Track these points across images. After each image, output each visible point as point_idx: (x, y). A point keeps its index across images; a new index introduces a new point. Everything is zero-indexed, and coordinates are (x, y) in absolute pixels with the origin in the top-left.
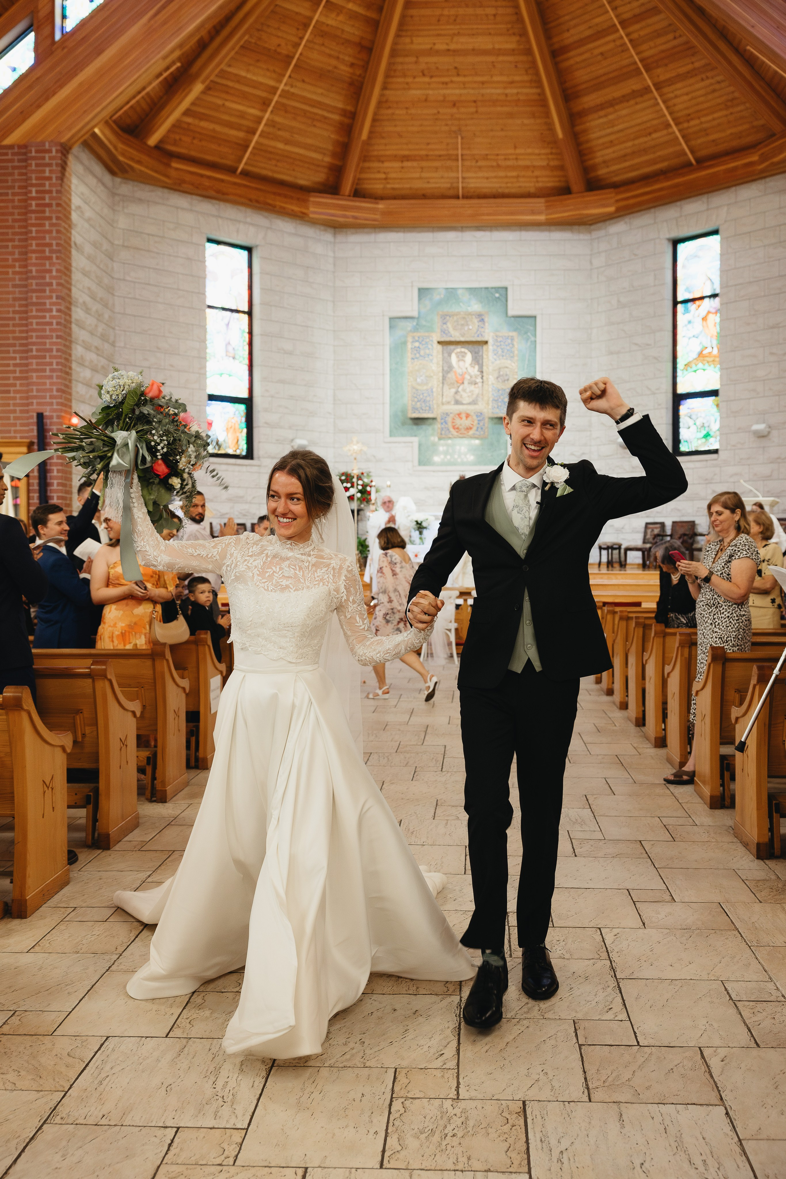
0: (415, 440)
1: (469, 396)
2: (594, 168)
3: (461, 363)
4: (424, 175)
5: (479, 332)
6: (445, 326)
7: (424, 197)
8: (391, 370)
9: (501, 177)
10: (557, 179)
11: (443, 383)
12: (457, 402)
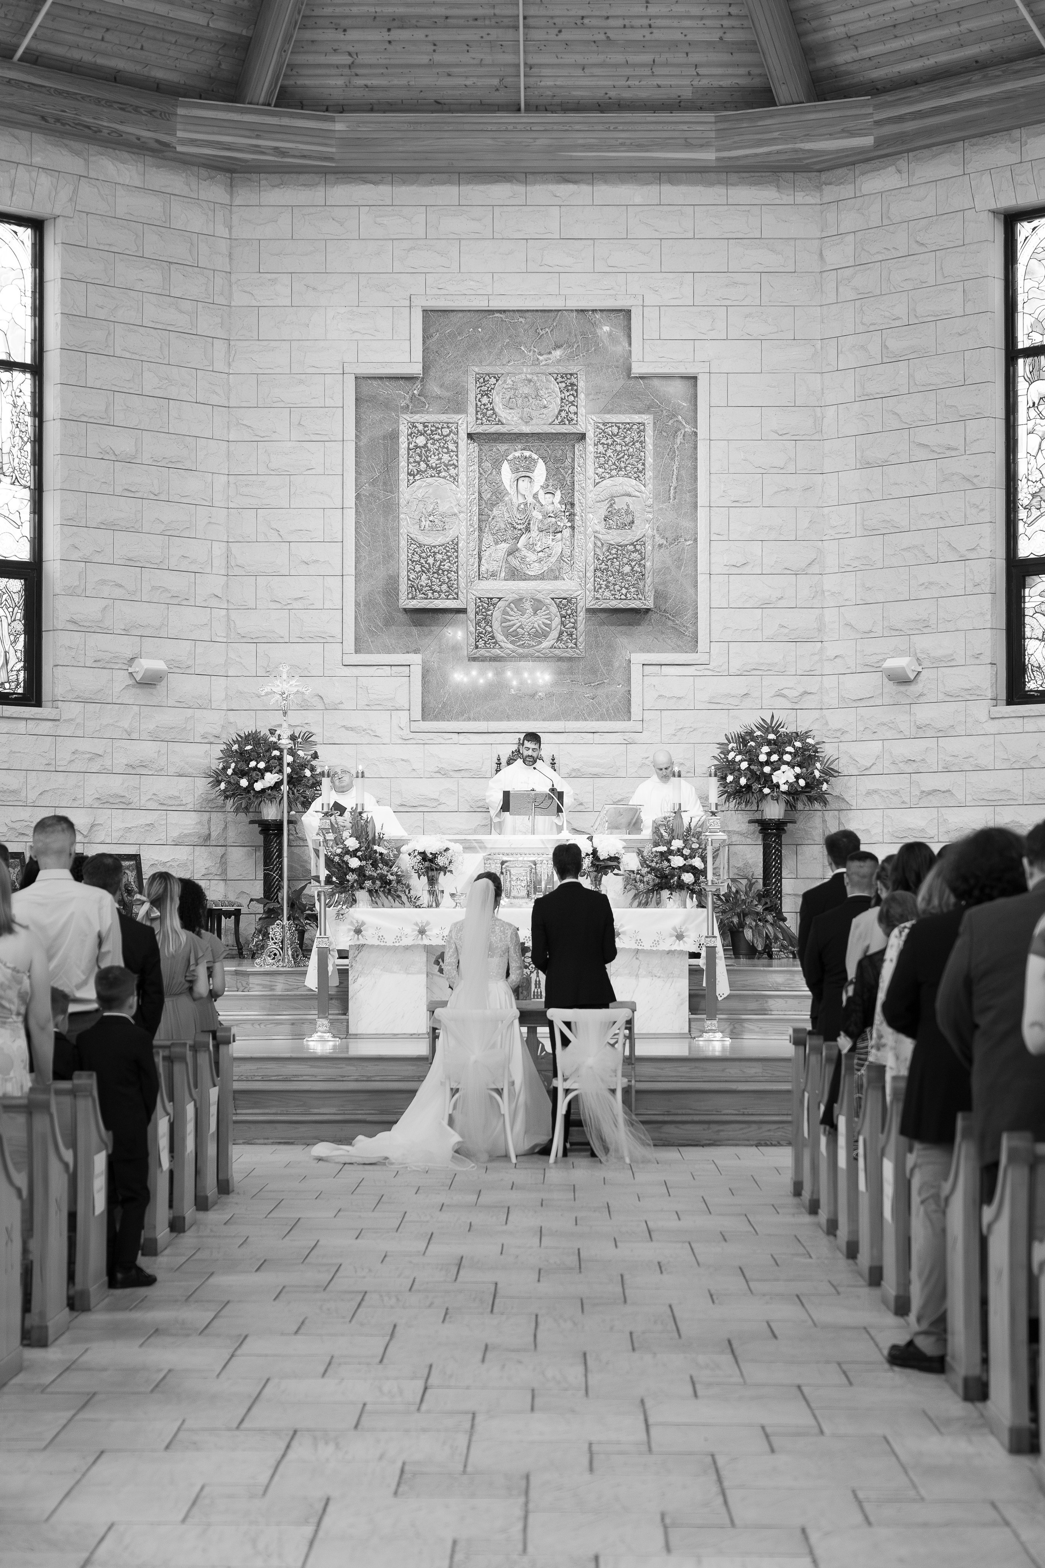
0: (416, 659)
1: (540, 561)
2: (826, 48)
3: (523, 484)
4: (438, 58)
5: (563, 414)
6: (485, 400)
7: (439, 106)
8: (358, 497)
9: (616, 66)
10: (742, 71)
11: (480, 529)
12: (514, 574)
